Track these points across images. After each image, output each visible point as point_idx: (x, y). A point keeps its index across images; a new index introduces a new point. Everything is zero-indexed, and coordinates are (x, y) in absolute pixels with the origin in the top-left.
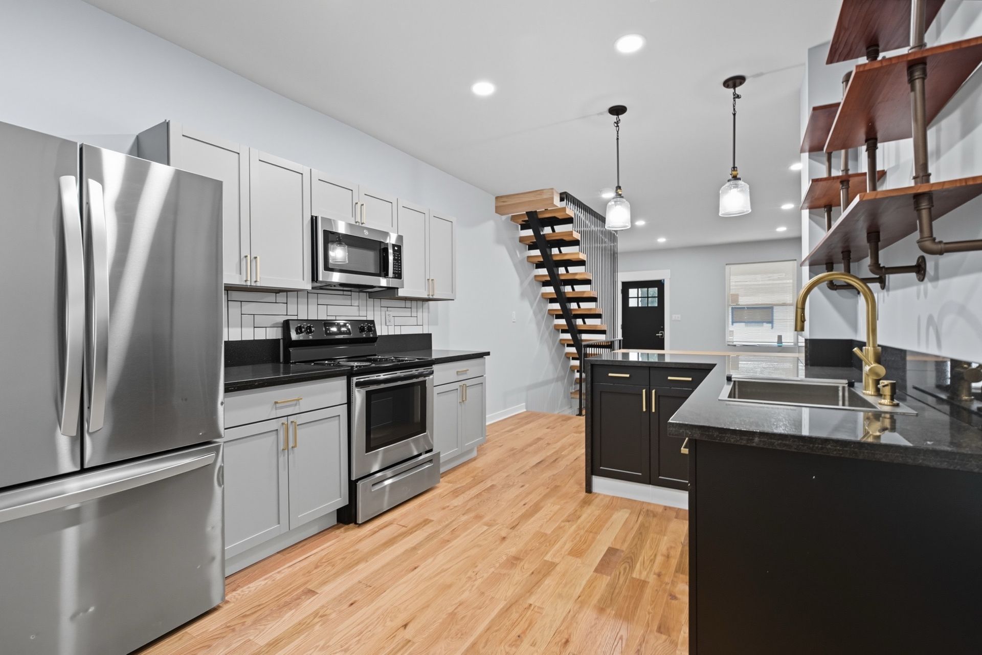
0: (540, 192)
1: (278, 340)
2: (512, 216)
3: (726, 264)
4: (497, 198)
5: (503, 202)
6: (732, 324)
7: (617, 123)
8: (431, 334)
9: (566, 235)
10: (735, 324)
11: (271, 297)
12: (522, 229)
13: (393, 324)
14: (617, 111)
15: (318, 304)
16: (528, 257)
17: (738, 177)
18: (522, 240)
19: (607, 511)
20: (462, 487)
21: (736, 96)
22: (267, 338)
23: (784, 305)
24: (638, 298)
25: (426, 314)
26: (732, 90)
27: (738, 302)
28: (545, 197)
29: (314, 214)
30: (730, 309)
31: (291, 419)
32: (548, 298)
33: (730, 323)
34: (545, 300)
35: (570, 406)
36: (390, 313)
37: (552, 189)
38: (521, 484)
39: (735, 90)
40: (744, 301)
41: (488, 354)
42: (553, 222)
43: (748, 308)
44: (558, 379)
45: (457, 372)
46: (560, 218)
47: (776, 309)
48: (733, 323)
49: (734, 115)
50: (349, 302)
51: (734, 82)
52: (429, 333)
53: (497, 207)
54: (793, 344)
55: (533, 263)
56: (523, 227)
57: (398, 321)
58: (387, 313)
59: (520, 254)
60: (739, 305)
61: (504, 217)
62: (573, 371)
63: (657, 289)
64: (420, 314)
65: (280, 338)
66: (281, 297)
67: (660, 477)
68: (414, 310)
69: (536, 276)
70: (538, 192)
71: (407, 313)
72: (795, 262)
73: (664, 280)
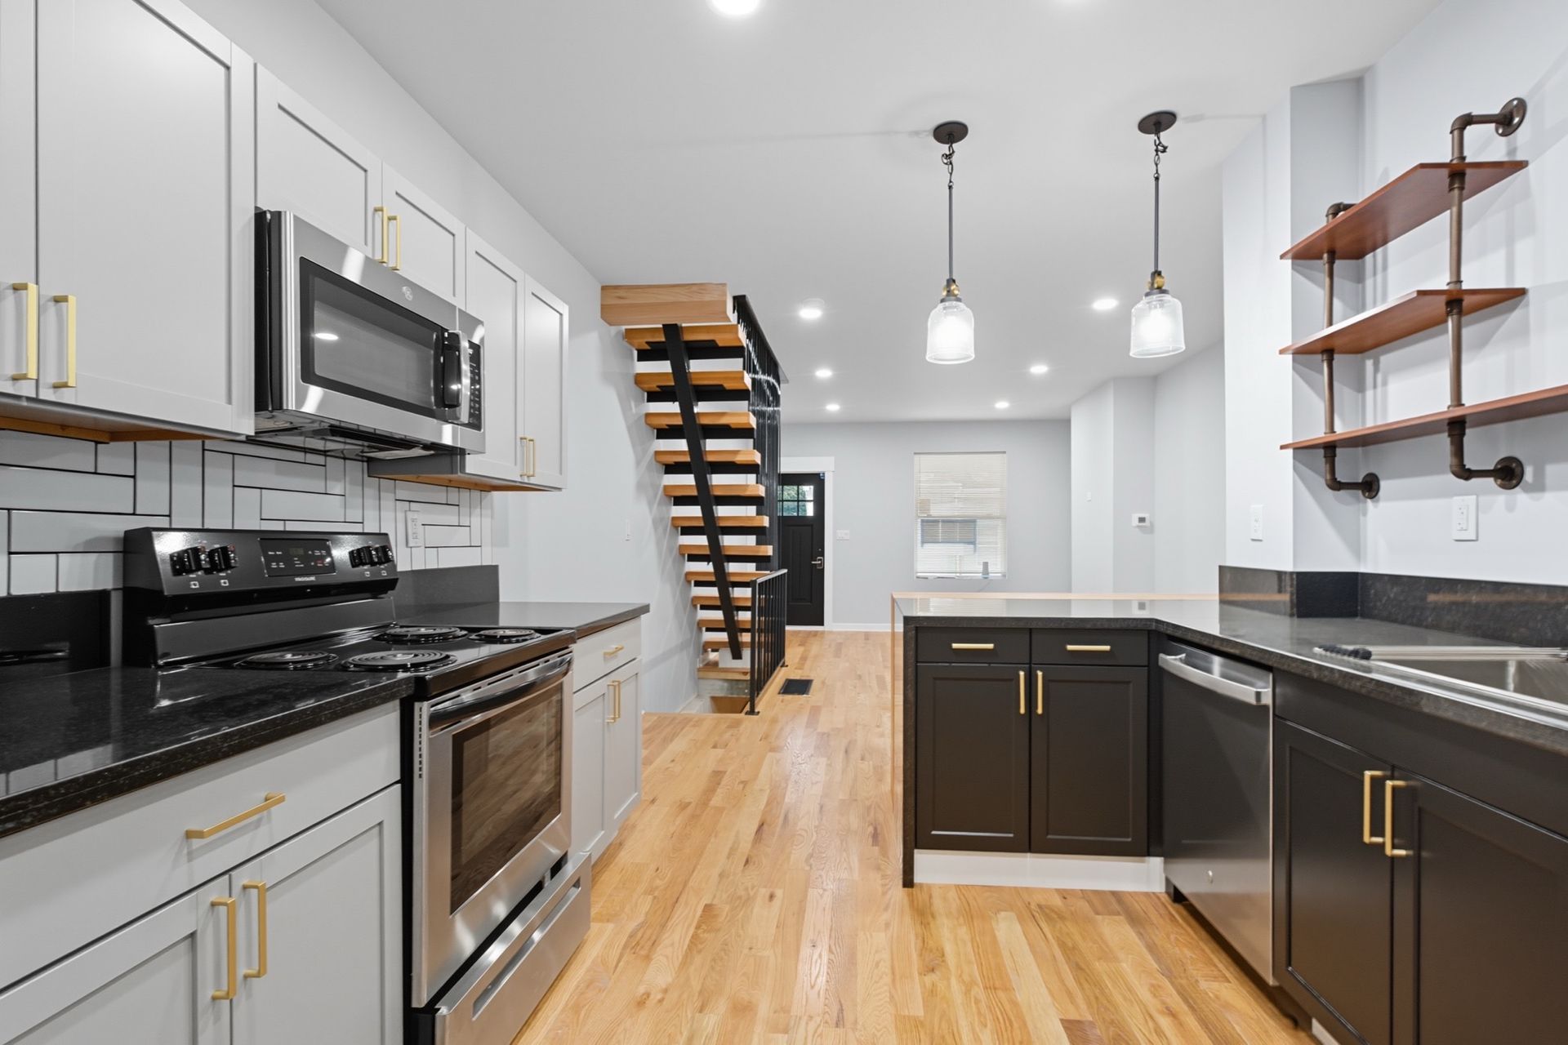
0: (701, 287)
1: (102, 597)
2: (626, 330)
3: (915, 453)
4: (604, 288)
5: (620, 298)
6: (922, 546)
7: (949, 156)
8: (496, 567)
9: (726, 378)
10: (926, 545)
11: (79, 454)
12: (639, 359)
13: (422, 544)
14: (950, 133)
15: (234, 486)
16: (648, 415)
17: (1164, 288)
18: (639, 379)
19: (976, 924)
20: (641, 926)
21: (1161, 149)
22: (62, 589)
23: (989, 517)
24: (798, 501)
25: (487, 521)
26: (1153, 137)
27: (929, 510)
28: (707, 298)
29: (266, 205)
30: (919, 520)
31: (242, 877)
32: (671, 496)
33: (919, 541)
34: (666, 499)
35: (696, 694)
36: (415, 516)
37: (724, 285)
38: (764, 892)
39: (1159, 138)
40: (937, 511)
41: (645, 609)
42: (710, 350)
43: (943, 521)
44: (683, 647)
45: (605, 654)
46: (720, 344)
47: (979, 522)
48: (923, 542)
49: (1157, 179)
50: (319, 485)
51: (1157, 123)
52: (494, 564)
53: (603, 307)
54: (1000, 575)
55: (652, 427)
56: (644, 356)
57: (435, 536)
58: (410, 515)
59: (636, 406)
60: (929, 516)
61: (613, 330)
62: (700, 629)
63: (812, 487)
64: (475, 521)
65: (109, 586)
66: (116, 456)
67: (1049, 837)
68: (464, 510)
69: (657, 453)
70: (694, 288)
71: (449, 516)
72: (1005, 455)
73: (824, 474)
